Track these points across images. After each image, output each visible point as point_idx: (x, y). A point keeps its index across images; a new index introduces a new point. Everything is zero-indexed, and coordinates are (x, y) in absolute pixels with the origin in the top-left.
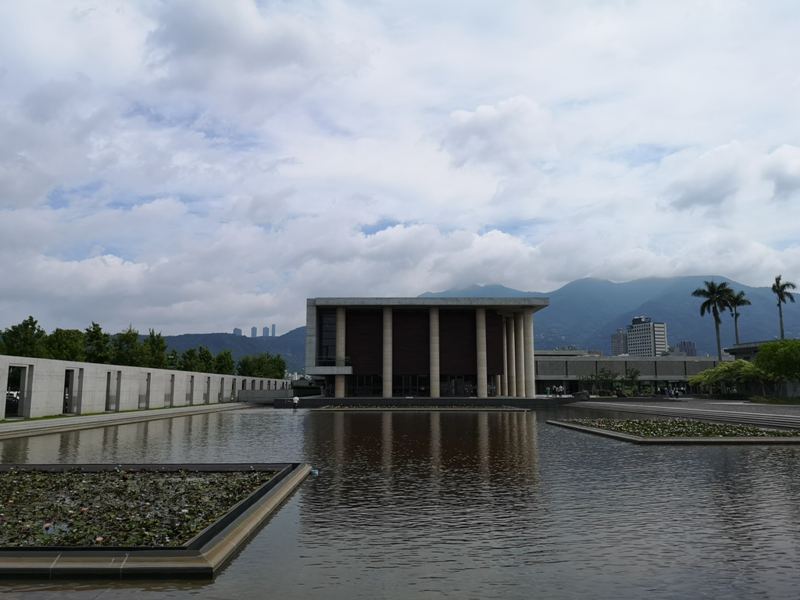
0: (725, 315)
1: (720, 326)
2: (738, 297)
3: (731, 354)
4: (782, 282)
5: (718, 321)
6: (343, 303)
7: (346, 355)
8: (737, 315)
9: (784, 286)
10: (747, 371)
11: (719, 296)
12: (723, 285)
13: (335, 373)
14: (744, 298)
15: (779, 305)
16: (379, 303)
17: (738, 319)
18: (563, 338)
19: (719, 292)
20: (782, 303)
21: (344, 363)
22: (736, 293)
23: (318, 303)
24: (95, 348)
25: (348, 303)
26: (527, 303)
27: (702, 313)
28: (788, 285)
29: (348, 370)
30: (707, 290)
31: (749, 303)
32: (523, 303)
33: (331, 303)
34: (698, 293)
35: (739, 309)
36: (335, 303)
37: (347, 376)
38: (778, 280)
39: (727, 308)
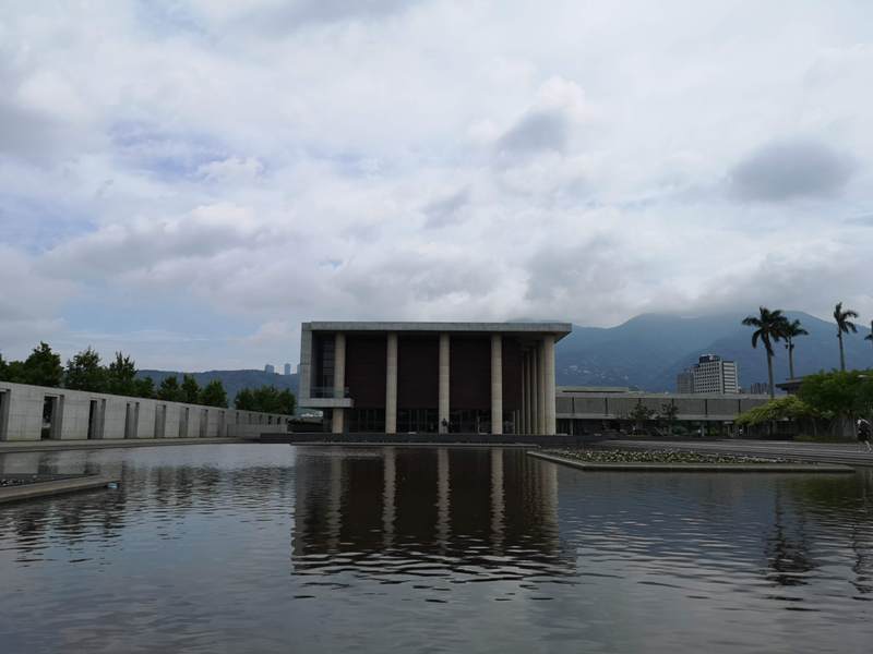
0: (779, 346)
1: (772, 358)
2: (793, 326)
3: (784, 389)
4: (842, 311)
5: (770, 352)
6: (341, 328)
7: (346, 385)
8: (792, 346)
9: (845, 315)
10: (797, 408)
11: (773, 326)
12: (777, 312)
13: (332, 405)
14: (800, 327)
15: (839, 336)
16: (382, 328)
17: (793, 350)
18: (626, 378)
19: (771, 321)
20: (843, 333)
21: (343, 395)
22: (791, 322)
23: (314, 328)
24: (41, 372)
25: (348, 328)
26: (547, 330)
27: (754, 344)
28: (849, 313)
29: (347, 403)
30: (759, 318)
31: (806, 333)
32: (541, 329)
33: (328, 328)
34: (750, 321)
35: (794, 340)
36: (333, 328)
37: (345, 409)
38: (838, 308)
39: (781, 338)
